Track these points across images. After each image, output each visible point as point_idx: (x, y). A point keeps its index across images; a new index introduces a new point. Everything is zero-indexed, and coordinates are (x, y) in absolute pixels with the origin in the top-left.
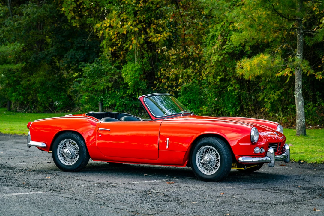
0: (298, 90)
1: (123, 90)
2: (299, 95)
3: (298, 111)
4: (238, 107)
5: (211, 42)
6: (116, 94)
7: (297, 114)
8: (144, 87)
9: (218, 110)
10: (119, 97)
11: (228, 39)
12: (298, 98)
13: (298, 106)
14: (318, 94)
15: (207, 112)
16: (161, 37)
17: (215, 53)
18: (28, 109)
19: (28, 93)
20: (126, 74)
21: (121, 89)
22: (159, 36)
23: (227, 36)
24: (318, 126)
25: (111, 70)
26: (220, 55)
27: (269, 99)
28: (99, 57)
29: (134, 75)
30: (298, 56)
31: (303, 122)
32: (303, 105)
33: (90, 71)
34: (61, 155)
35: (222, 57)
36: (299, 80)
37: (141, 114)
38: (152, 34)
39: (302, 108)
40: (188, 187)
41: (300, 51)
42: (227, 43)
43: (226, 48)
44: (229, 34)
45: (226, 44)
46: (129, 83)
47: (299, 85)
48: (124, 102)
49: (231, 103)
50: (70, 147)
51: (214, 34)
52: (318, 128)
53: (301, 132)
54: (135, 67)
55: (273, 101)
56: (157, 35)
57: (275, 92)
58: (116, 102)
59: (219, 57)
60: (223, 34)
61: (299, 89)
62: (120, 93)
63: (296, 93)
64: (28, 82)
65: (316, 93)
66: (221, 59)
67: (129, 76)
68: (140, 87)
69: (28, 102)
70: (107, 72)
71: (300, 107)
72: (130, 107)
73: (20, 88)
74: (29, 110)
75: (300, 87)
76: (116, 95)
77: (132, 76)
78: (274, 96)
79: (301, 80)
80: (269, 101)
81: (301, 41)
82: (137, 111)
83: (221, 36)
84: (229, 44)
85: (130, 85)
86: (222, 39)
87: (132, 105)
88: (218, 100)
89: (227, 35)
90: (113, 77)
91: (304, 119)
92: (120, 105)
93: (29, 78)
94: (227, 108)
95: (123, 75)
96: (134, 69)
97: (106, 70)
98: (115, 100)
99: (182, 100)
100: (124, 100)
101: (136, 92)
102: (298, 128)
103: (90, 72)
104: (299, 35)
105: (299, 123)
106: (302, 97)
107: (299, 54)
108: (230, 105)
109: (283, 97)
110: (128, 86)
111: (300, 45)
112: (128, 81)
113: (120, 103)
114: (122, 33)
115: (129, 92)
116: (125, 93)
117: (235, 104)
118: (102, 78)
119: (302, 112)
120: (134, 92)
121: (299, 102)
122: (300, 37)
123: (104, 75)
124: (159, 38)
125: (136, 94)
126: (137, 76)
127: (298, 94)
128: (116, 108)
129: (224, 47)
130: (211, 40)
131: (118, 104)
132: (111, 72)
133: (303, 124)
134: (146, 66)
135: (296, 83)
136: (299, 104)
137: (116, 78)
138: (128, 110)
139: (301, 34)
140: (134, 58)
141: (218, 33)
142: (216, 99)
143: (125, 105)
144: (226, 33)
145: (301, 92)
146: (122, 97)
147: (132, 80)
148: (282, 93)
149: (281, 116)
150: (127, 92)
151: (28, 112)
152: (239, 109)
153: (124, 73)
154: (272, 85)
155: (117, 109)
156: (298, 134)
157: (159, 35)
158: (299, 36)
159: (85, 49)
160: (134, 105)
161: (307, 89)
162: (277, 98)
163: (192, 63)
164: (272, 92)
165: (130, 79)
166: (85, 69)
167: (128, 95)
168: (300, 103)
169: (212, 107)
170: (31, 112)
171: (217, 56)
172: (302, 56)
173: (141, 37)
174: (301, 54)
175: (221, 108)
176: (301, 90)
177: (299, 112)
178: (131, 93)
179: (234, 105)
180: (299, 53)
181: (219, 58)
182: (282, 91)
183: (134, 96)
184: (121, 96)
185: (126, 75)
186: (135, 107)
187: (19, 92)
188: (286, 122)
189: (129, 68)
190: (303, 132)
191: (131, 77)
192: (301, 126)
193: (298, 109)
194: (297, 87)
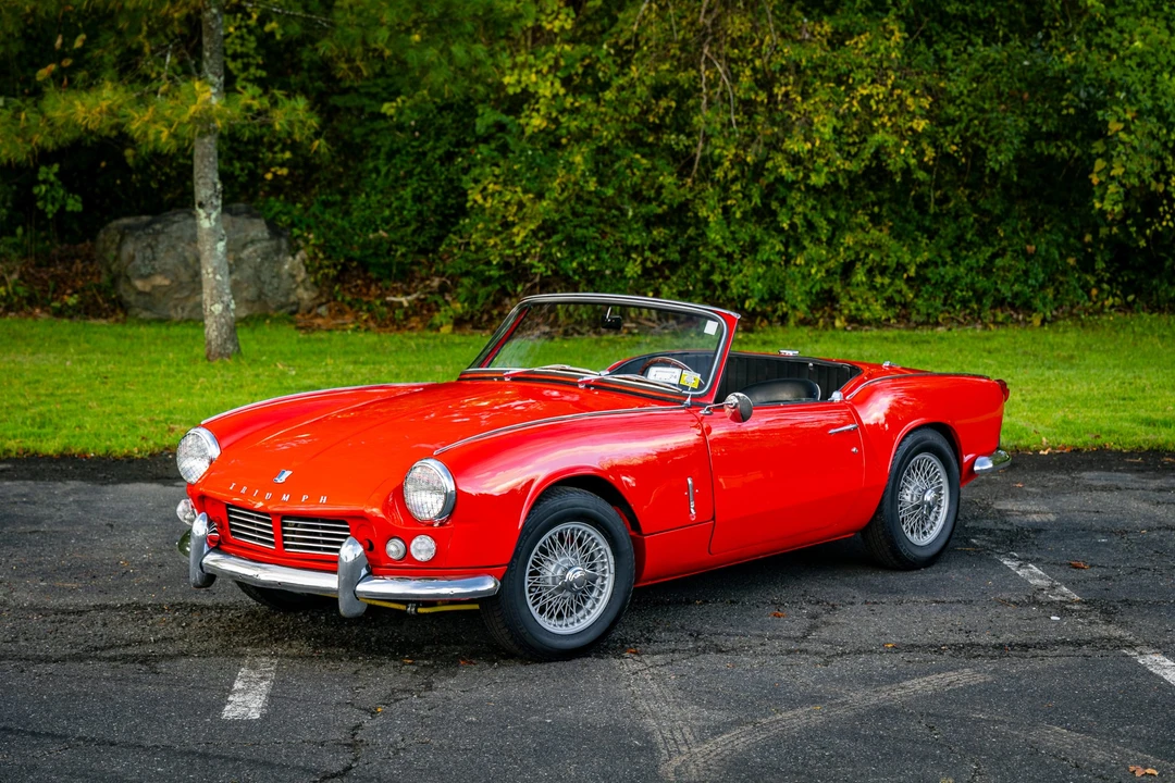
0: (214, 200)
2: (216, 220)
3: (215, 274)
12: (213, 231)
13: (215, 257)
30: (213, 85)
31: (231, 311)
32: (225, 254)
36: (215, 168)
39: (225, 263)
47: (215, 184)
53: (230, 347)
61: (216, 198)
63: (210, 214)
71: (220, 261)
75: (218, 193)
81: (222, 32)
91: (233, 302)
102: (220, 334)
104: (214, 11)
105: (220, 315)
107: (216, 80)
111: (218, 48)
119: (225, 279)
121: (216, 243)
122: (219, 21)
127: (214, 216)
133: (231, 319)
135: (205, 177)
136: (218, 250)
139: (221, 8)
145: (220, 209)
156: (221, 354)
158: (215, 16)
168: (221, 246)
172: (222, 85)
174: (221, 79)
176: (220, 202)
177: (218, 277)
180: (215, 74)
190: (234, 346)
192: (227, 323)
193: (215, 269)
194: (210, 192)
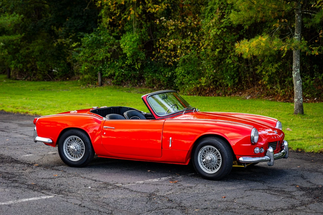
0: (296, 70)
1: (122, 60)
2: (296, 75)
3: (296, 90)
4: (236, 79)
5: (209, 15)
6: (115, 64)
7: (295, 93)
8: (142, 58)
9: (217, 81)
10: (118, 67)
11: (226, 13)
12: (296, 78)
13: (296, 85)
14: (316, 67)
15: (206, 84)
16: (159, 8)
17: (213, 26)
18: (27, 77)
19: (27, 61)
20: (125, 44)
21: (120, 59)
22: (157, 8)
23: (225, 10)
24: (315, 99)
25: (109, 40)
26: (219, 29)
27: (267, 72)
28: (97, 28)
29: (132, 45)
30: (296, 36)
31: (301, 101)
32: (301, 84)
33: (89, 41)
34: (67, 150)
35: (220, 31)
36: (297, 60)
37: (140, 83)
38: (150, 5)
39: (300, 87)
40: (191, 187)
41: (299, 31)
42: (225, 16)
43: (224, 22)
44: (227, 8)
45: (225, 18)
46: (128, 54)
47: (297, 64)
48: (123, 72)
49: (230, 75)
50: (75, 143)
51: (212, 7)
52: (315, 101)
53: (299, 111)
54: (133, 37)
55: (270, 74)
56: (155, 6)
57: (272, 65)
58: (115, 72)
59: (217, 30)
60: (222, 7)
61: (297, 68)
62: (119, 63)
63: (294, 73)
64: (27, 51)
65: (314, 66)
66: (219, 33)
67: (128, 47)
68: (139, 57)
69: (27, 70)
70: (106, 42)
71: (298, 86)
72: (129, 77)
73: (19, 56)
74: (29, 78)
75: (298, 67)
76: (115, 66)
77: (131, 47)
78: (272, 69)
79: (299, 59)
80: (267, 74)
81: (300, 21)
82: (136, 81)
83: (219, 9)
84: (227, 18)
85: (128, 56)
86: (220, 13)
87: (131, 75)
88: (216, 72)
89: (225, 8)
90: (112, 47)
91: (302, 98)
92: (119, 75)
93: (27, 47)
94: (225, 80)
95: (122, 45)
96: (133, 40)
97: (105, 41)
98: (114, 70)
99: (181, 71)
100: (123, 71)
101: (135, 62)
102: (296, 107)
103: (88, 43)
104: (297, 15)
105: (297, 102)
106: (300, 76)
107: (297, 35)
108: (229, 77)
109: (281, 70)
110: (126, 56)
111: (298, 25)
112: (126, 52)
113: (119, 73)
114: (120, 4)
115: (128, 62)
116: (124, 63)
117: (233, 75)
118: (101, 48)
119: (300, 92)
120: (133, 63)
121: (296, 81)
122: (299, 17)
123: (103, 45)
124: (157, 9)
125: (134, 64)
126: (136, 46)
127: (295, 73)
128: (115, 78)
129: (223, 21)
130: (209, 13)
131: (117, 74)
132: (109, 42)
133: (300, 103)
134: (145, 36)
135: (294, 62)
136: (297, 84)
137: (115, 49)
138: (127, 80)
139: (299, 14)
140: (132, 28)
141: (216, 7)
142: (215, 71)
143: (124, 75)
144: (224, 7)
145: (299, 72)
146: (122, 68)
147: (131, 51)
148: (279, 66)
149: (278, 89)
150: (126, 63)
151: (28, 80)
152: (237, 81)
153: (122, 43)
154: (270, 58)
155: (117, 79)
156: (296, 113)
157: (157, 6)
158: (297, 16)
159: (83, 18)
160: (133, 75)
161: (304, 62)
162: (274, 71)
163: (190, 34)
164: (270, 65)
165: (129, 50)
166: (84, 40)
167: (127, 65)
168: (298, 82)
169: (211, 78)
170: (30, 80)
171: (215, 30)
172: (300, 36)
173: (139, 8)
174: (299, 34)
175: (220, 80)
176: (298, 70)
177: (297, 91)
178: (130, 63)
179: (232, 78)
180: (297, 33)
181: (217, 32)
182: (279, 64)
183: (133, 66)
184: (120, 66)
185: (124, 46)
186: (134, 77)
187: (18, 60)
188: (284, 95)
189: (128, 38)
190: (300, 111)
191: (129, 47)
192: (298, 105)
193: (296, 89)
194: (295, 67)
